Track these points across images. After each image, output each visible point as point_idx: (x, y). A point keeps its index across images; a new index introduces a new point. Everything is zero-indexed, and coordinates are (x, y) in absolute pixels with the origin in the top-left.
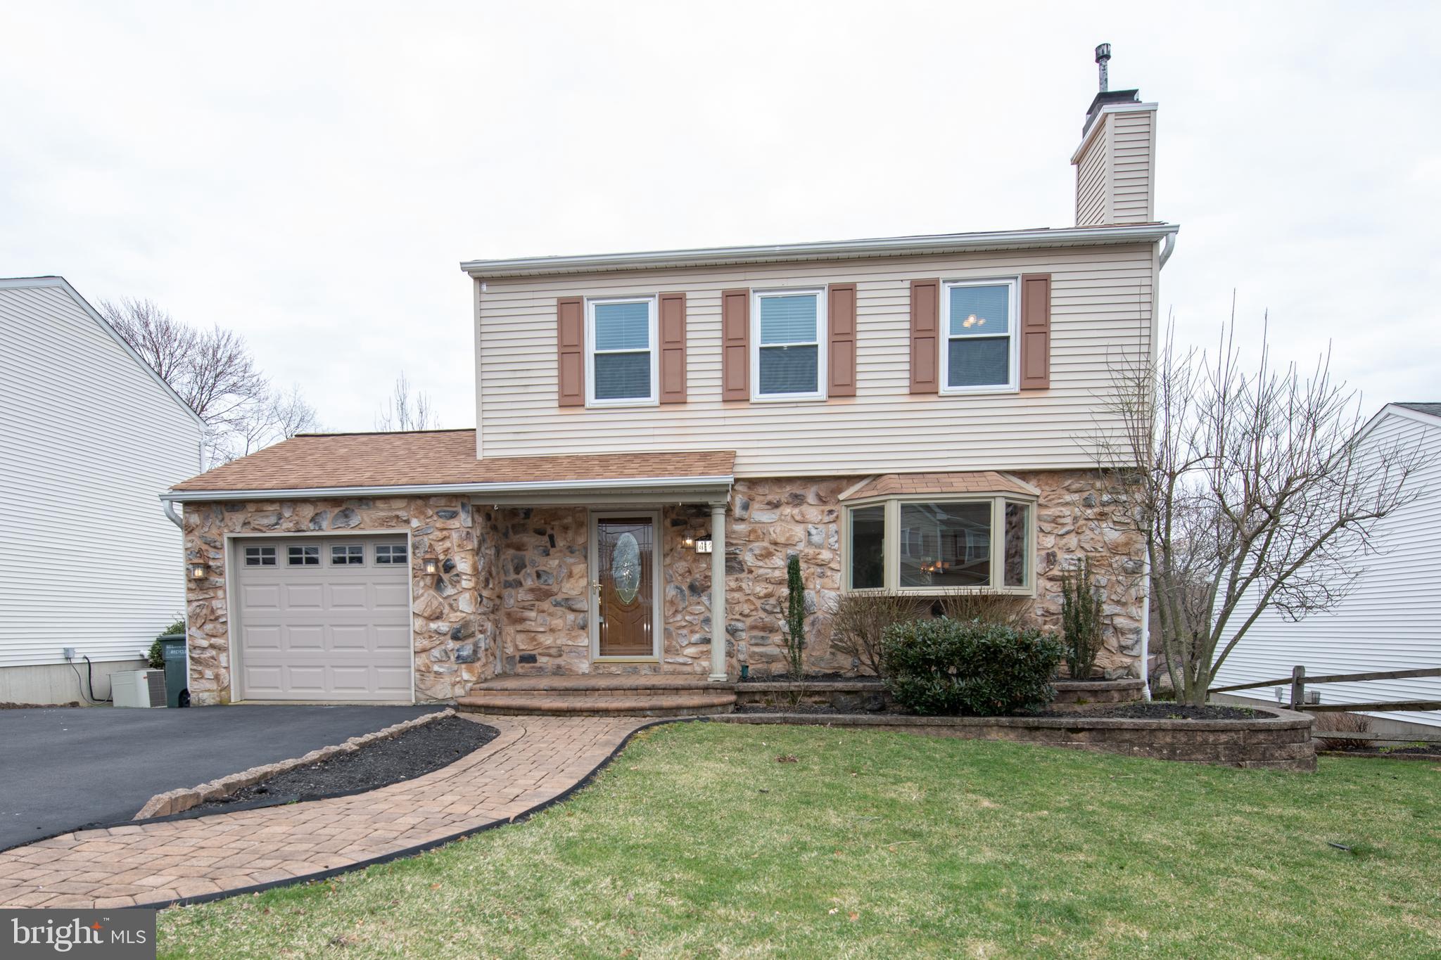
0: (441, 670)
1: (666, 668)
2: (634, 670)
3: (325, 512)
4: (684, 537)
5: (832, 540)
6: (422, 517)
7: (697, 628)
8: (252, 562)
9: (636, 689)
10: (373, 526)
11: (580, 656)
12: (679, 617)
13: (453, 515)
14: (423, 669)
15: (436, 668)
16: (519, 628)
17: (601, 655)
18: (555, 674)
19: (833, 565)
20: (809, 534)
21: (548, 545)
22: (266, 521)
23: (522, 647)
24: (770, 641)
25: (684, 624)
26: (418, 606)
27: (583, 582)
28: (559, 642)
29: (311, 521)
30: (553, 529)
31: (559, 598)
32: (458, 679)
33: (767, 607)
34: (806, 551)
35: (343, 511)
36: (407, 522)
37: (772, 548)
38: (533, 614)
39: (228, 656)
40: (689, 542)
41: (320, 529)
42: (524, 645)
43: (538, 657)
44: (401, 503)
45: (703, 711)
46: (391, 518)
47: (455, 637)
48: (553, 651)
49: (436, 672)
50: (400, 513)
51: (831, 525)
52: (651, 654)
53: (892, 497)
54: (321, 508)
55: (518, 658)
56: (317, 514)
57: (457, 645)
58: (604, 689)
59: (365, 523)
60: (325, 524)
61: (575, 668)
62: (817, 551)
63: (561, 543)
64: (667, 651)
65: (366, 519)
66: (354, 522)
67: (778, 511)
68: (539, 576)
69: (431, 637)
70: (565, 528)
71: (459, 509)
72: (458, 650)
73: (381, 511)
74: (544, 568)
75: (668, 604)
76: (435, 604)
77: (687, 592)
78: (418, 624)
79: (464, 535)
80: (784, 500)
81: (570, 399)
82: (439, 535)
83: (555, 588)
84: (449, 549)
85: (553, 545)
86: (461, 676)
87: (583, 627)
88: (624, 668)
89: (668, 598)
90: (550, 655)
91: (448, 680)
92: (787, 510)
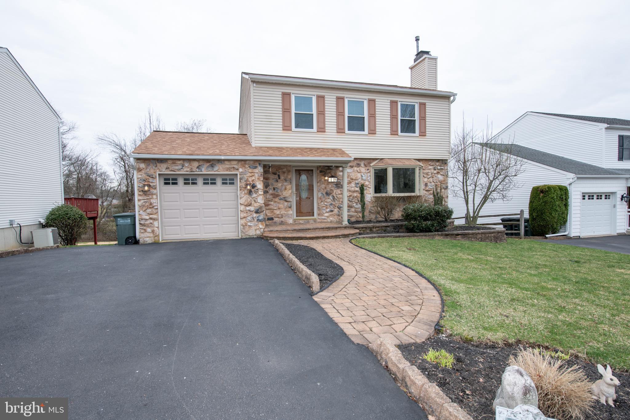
0: (251, 225)
1: (319, 220)
2: (308, 222)
3: (204, 165)
4: (325, 176)
5: (369, 178)
6: (244, 168)
7: (328, 207)
8: (166, 184)
9: (323, 229)
10: (224, 171)
11: (289, 217)
12: (322, 203)
13: (256, 167)
14: (244, 224)
15: (249, 224)
16: (267, 208)
17: (297, 217)
18: (280, 224)
19: (369, 186)
20: (362, 176)
21: (278, 178)
22: (177, 168)
23: (268, 215)
24: (351, 211)
25: (324, 205)
26: (242, 201)
27: (290, 191)
28: (282, 213)
29: (197, 168)
30: (279, 173)
31: (282, 197)
32: (258, 228)
33: (350, 200)
34: (361, 181)
35: (211, 165)
36: (238, 169)
37: (351, 180)
38: (272, 203)
39: (158, 223)
40: (326, 178)
41: (201, 171)
42: (269, 215)
43: (274, 218)
44: (235, 163)
45: (355, 235)
46: (231, 168)
47: (257, 212)
48: (280, 216)
49: (249, 226)
50: (235, 166)
51: (368, 174)
52: (314, 216)
53: (390, 166)
54: (201, 163)
55: (266, 219)
56: (199, 165)
57: (258, 215)
58: (312, 229)
59: (219, 170)
60: (203, 169)
61: (288, 222)
62: (364, 182)
63: (282, 178)
64: (319, 215)
65: (221, 168)
66: (216, 168)
67: (353, 169)
68: (274, 189)
69: (247, 212)
70: (284, 173)
71: (258, 165)
72: (258, 217)
73: (227, 165)
74: (276, 187)
75: (319, 199)
76: (249, 200)
77: (325, 195)
78: (242, 208)
79: (260, 175)
80: (354, 165)
81: (286, 128)
82: (250, 175)
83: (280, 194)
84: (254, 180)
85: (279, 178)
86: (259, 226)
87: (290, 207)
88: (304, 221)
89: (319, 197)
90: (278, 217)
91: (254, 228)
92: (355, 169)
